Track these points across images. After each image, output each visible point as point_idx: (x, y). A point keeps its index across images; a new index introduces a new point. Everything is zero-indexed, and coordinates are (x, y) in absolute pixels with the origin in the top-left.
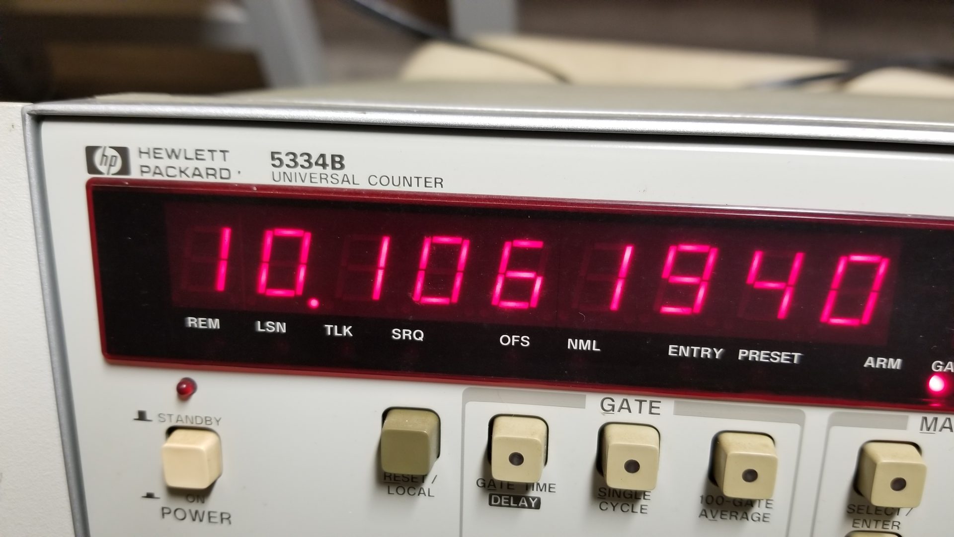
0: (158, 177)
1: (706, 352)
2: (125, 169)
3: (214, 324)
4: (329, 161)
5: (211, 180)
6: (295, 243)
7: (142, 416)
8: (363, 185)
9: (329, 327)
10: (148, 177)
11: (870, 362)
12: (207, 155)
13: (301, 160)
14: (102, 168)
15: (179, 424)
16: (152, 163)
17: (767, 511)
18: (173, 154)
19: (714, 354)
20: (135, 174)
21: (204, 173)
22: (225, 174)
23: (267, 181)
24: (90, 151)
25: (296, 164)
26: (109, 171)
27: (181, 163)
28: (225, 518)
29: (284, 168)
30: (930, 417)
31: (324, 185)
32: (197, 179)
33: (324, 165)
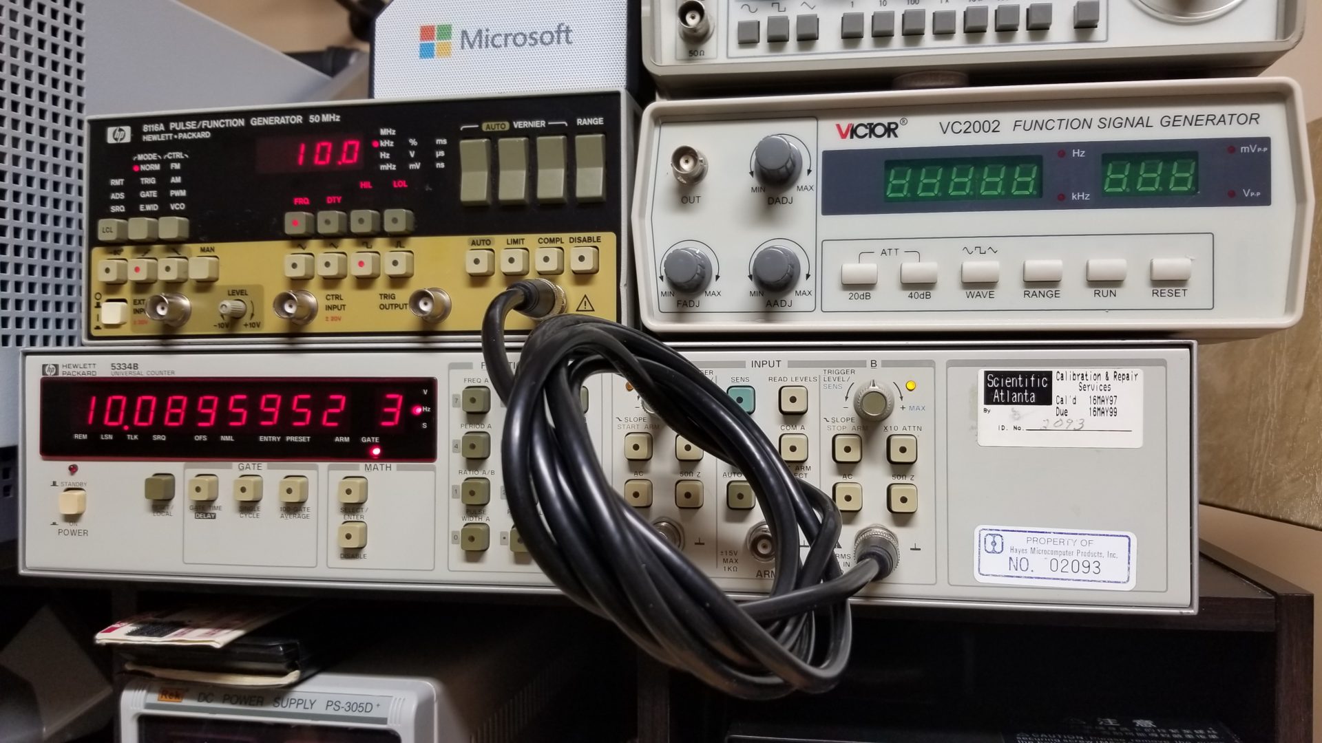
0: (69, 376)
1: (274, 438)
2: (57, 373)
3: (85, 437)
4: (132, 366)
5: (89, 376)
6: (119, 402)
7: (54, 484)
8: (145, 375)
9: (129, 435)
10: (65, 376)
11: (337, 439)
12: (88, 366)
13: (122, 367)
14: (48, 373)
15: (70, 487)
16: (67, 370)
17: (307, 513)
18: (75, 366)
19: (277, 439)
20: (60, 375)
21: (86, 373)
22: (94, 373)
23: (110, 376)
24: (44, 366)
25: (121, 368)
26: (50, 374)
27: (78, 370)
28: (85, 532)
29: (116, 370)
30: (368, 464)
31: (131, 376)
32: (84, 376)
33: (131, 368)
